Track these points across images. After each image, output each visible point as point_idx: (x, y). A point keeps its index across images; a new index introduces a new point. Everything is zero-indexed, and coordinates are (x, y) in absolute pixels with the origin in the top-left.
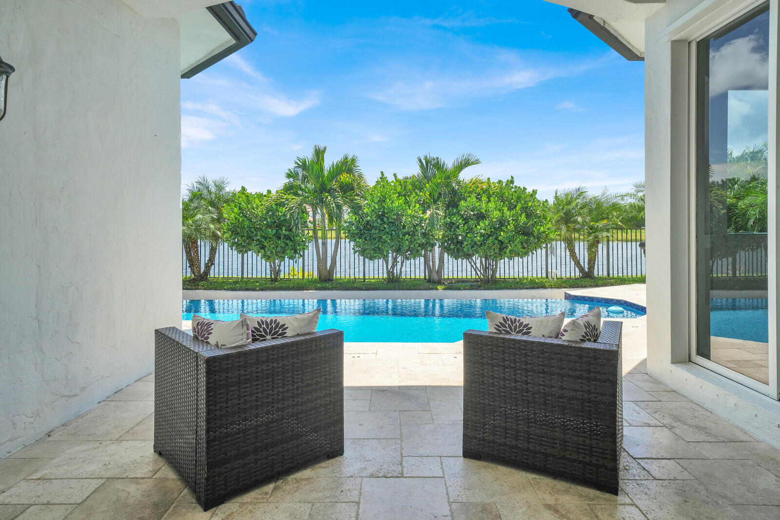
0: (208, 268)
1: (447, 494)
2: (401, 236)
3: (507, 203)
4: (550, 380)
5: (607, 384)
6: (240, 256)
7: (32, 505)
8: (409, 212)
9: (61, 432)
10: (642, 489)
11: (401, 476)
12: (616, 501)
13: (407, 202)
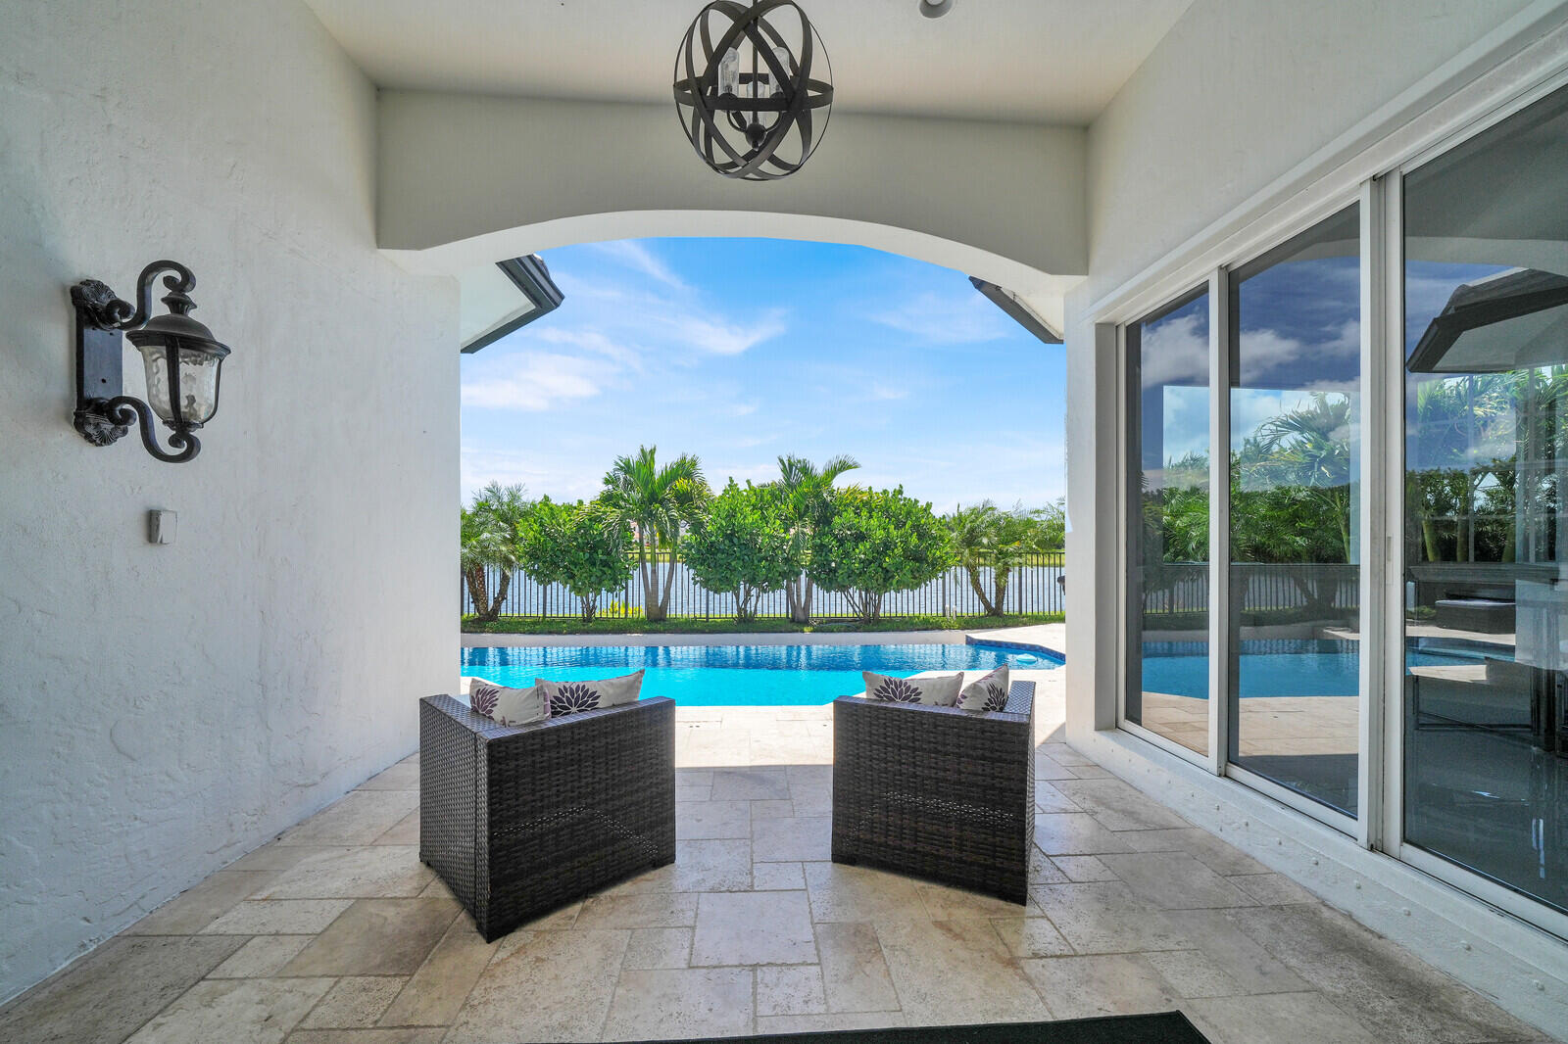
0: (498, 602)
1: (811, 912)
2: (756, 562)
3: (893, 519)
4: (944, 761)
5: (1016, 765)
6: (541, 587)
7: (254, 936)
8: (767, 530)
9: (294, 835)
10: (1055, 896)
11: (751, 889)
12: (1023, 913)
13: (764, 518)
